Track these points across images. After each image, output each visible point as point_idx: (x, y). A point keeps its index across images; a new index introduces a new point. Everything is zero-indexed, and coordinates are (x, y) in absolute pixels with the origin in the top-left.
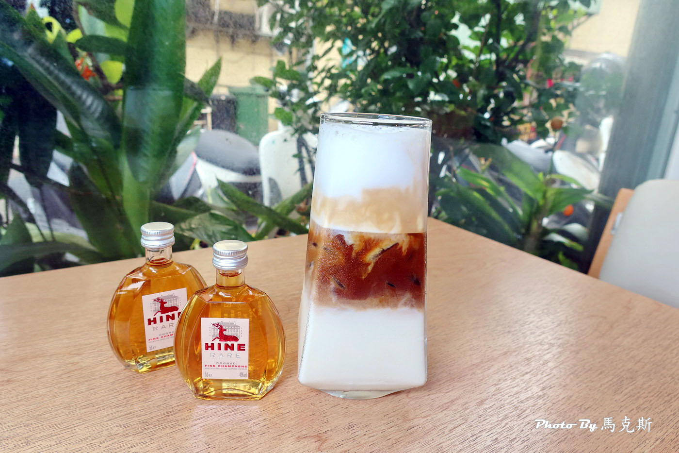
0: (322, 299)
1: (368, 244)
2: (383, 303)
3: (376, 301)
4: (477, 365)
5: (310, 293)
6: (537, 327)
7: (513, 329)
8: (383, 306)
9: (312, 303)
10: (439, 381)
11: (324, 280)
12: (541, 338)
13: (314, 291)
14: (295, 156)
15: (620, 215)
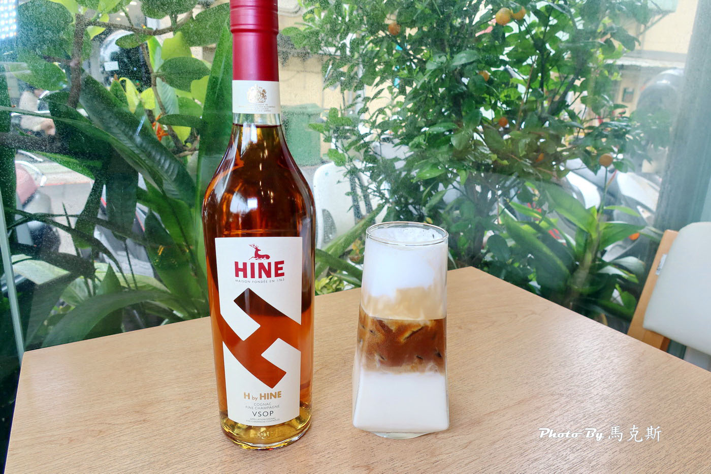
0: (369, 366)
1: (402, 328)
2: (414, 369)
3: (409, 367)
4: (495, 412)
5: (360, 360)
6: (552, 379)
7: (531, 381)
8: (414, 371)
9: (362, 368)
10: (462, 425)
11: (370, 352)
12: (553, 388)
13: (364, 360)
14: (348, 194)
15: (664, 257)
